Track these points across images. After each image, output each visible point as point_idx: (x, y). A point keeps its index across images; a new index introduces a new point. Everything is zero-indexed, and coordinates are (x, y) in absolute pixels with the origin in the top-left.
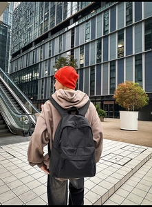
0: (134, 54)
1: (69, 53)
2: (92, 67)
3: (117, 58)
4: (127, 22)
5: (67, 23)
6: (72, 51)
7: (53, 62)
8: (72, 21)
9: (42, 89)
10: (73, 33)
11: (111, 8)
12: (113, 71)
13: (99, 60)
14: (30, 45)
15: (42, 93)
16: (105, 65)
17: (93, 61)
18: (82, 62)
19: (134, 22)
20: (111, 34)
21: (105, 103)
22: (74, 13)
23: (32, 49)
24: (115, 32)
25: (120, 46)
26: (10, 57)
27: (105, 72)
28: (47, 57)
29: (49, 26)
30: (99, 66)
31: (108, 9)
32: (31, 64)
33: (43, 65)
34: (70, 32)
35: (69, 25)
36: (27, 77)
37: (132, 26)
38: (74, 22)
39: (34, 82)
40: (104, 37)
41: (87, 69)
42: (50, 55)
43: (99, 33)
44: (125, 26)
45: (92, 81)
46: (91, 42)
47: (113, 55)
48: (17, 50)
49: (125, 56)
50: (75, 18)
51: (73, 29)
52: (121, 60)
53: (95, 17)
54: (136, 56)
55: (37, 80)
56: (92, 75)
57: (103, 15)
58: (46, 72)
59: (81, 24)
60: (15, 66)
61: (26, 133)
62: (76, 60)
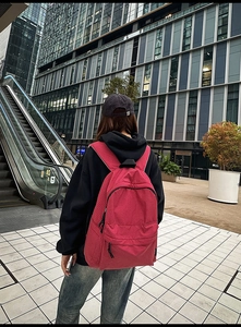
0: (226, 82)
1: (128, 73)
2: (162, 98)
3: (200, 87)
4: (218, 36)
5: (128, 29)
6: (132, 70)
7: (102, 84)
8: (135, 26)
9: (81, 124)
10: (136, 44)
11: (196, 13)
12: (192, 105)
13: (173, 88)
14: (69, 57)
15: (81, 129)
16: (182, 96)
17: (163, 89)
18: (147, 88)
19: (229, 37)
20: (193, 51)
21: (177, 153)
22: (140, 15)
23: (71, 62)
24: (200, 49)
25: (206, 69)
26: (36, 71)
27: (181, 106)
28: (93, 75)
29: (100, 31)
30: (172, 96)
31: (191, 15)
32: (67, 84)
33: (87, 87)
34: (132, 42)
35: (131, 32)
36: (59, 103)
37: (225, 42)
38: (139, 28)
39: (69, 112)
40: (182, 54)
41: (153, 100)
42: (98, 74)
43: (176, 48)
44: (215, 41)
45: (160, 118)
46: (163, 60)
47: (194, 81)
48: (47, 61)
49: (212, 84)
50: (141, 23)
51: (136, 38)
52: (206, 91)
53: (171, 24)
54: (229, 86)
55: (75, 109)
56: (161, 109)
57: (183, 22)
58: (90, 99)
59: (150, 32)
60: (41, 85)
61: (50, 203)
62: (138, 84)
